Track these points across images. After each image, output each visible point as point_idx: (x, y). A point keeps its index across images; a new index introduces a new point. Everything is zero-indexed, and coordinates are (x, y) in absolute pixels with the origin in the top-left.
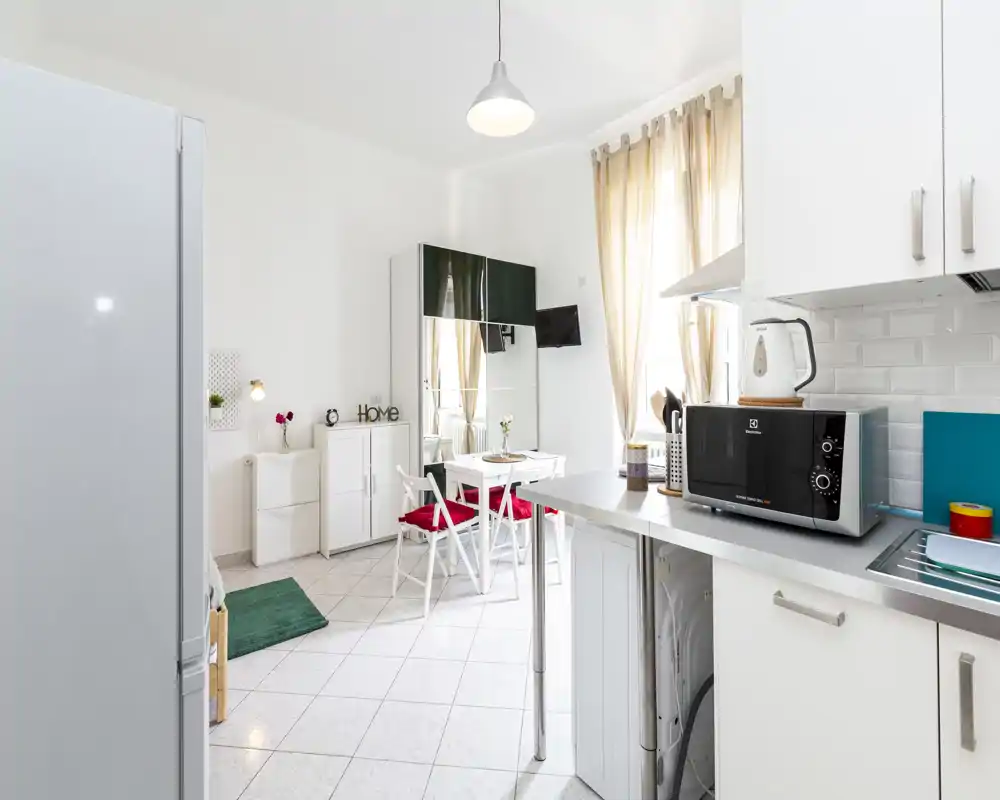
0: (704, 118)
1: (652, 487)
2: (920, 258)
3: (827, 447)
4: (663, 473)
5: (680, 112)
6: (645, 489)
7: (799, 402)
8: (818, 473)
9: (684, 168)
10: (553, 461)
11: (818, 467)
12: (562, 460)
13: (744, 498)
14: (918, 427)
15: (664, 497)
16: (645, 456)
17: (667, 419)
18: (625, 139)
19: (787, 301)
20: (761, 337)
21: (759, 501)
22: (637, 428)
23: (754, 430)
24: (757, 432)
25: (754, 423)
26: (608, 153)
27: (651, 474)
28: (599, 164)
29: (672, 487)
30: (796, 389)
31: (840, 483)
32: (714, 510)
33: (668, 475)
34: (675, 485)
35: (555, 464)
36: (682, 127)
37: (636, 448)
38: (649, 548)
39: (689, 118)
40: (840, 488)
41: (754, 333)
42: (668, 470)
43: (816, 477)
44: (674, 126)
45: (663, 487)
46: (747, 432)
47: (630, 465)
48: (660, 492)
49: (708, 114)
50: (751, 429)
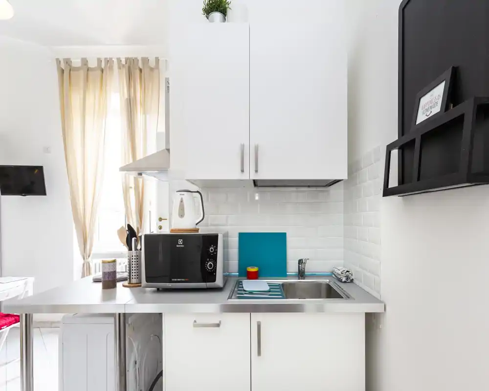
0: (138, 72)
1: (119, 285)
2: (243, 171)
3: (212, 250)
4: (126, 275)
5: (123, 62)
6: (114, 286)
7: (197, 230)
8: (208, 262)
9: (126, 96)
10: (24, 281)
11: (208, 260)
12: (31, 280)
13: (175, 280)
14: (237, 239)
15: (128, 289)
16: (115, 266)
17: (129, 243)
18: (85, 62)
19: (193, 182)
20: (182, 199)
21: (183, 280)
22: (92, 252)
23: (181, 245)
24: (182, 246)
25: (180, 241)
26: (70, 66)
27: (118, 276)
28: (63, 71)
29: (132, 282)
30: (197, 224)
31: (216, 265)
32: (158, 289)
33: (130, 276)
34: (134, 281)
35: (26, 284)
36: (124, 72)
37: (109, 262)
38: (122, 320)
39: (129, 68)
40: (216, 268)
41: (177, 197)
42: (130, 273)
43: (207, 264)
44: (119, 68)
45: (126, 283)
46: (178, 246)
47: (104, 274)
48: (124, 286)
49: (141, 70)
50: (179, 245)
